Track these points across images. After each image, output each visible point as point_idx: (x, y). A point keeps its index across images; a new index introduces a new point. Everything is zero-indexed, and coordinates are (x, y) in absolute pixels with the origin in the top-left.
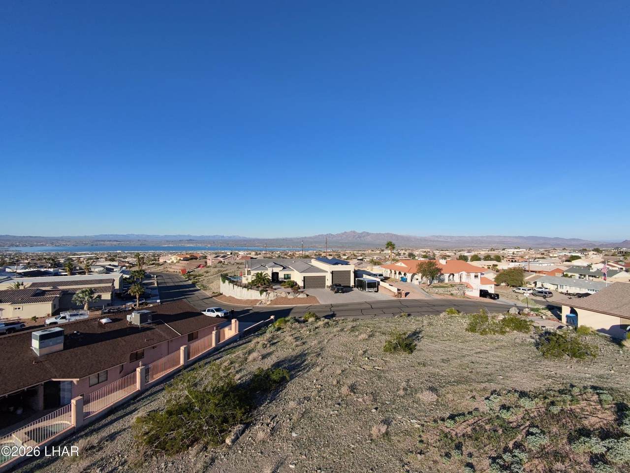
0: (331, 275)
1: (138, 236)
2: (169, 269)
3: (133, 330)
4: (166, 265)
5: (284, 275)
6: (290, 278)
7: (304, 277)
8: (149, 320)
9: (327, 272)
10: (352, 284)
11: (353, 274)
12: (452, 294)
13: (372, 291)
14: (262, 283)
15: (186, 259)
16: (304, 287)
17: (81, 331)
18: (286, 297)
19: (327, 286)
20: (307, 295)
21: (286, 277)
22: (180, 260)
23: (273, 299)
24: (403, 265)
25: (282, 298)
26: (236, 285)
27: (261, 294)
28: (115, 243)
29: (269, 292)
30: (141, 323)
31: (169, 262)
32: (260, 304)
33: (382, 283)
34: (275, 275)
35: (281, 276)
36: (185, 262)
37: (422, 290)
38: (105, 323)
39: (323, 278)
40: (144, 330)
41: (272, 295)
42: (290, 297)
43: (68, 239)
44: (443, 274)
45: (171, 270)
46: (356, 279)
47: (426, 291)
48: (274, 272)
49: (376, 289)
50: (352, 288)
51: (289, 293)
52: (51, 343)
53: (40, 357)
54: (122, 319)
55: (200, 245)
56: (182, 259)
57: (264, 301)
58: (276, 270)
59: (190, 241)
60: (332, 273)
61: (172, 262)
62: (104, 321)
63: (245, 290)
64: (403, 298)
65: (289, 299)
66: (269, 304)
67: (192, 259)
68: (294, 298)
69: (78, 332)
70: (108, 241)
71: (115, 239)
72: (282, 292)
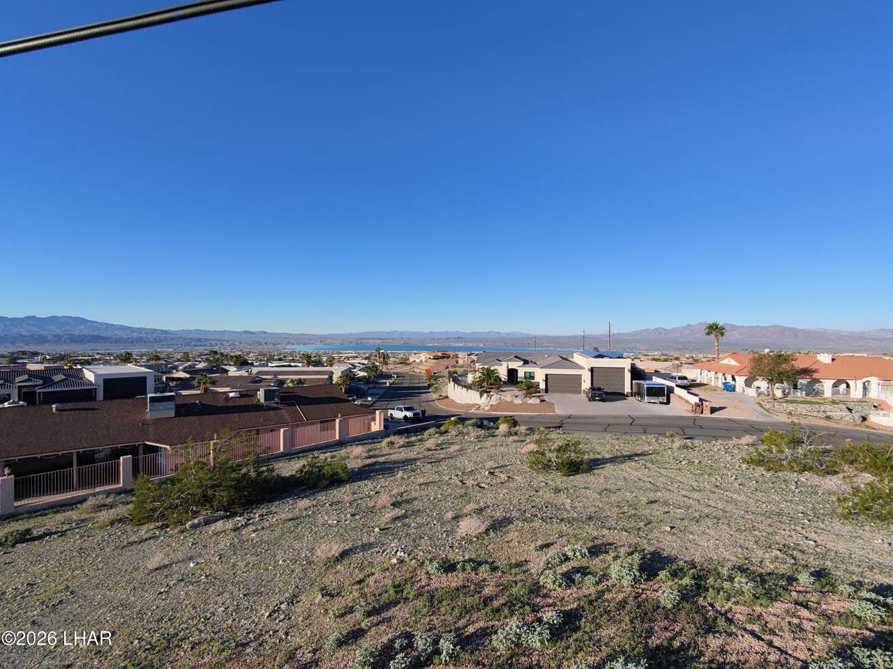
0: (590, 373)
1: (401, 333)
2: (415, 370)
3: (258, 408)
4: (414, 365)
5: (525, 373)
6: (533, 378)
7: (547, 375)
8: (276, 399)
9: (584, 369)
10: (627, 389)
11: (630, 374)
12: (828, 418)
13: (656, 401)
14: (488, 383)
15: (436, 358)
16: (546, 390)
17: (203, 402)
18: (511, 402)
19: (584, 391)
20: (542, 401)
21: (528, 375)
22: (430, 358)
23: (494, 403)
24: (733, 363)
25: (507, 402)
26: (457, 384)
27: (481, 396)
28: (378, 341)
29: (492, 393)
30: (265, 401)
31: (418, 361)
32: (477, 409)
33: (678, 391)
34: (512, 373)
35: (521, 374)
36: (433, 361)
37: (757, 405)
38: (232, 397)
39: (578, 378)
40: (269, 409)
41: (495, 398)
42: (517, 401)
43: (333, 337)
44: (818, 381)
45: (417, 371)
46: (634, 382)
47: (767, 407)
48: (510, 368)
49: (664, 399)
50: (627, 396)
51: (517, 397)
52: (161, 408)
53: (150, 420)
54: (253, 396)
55: (471, 345)
56: (432, 357)
57: (482, 406)
58: (513, 365)
59: (459, 339)
60: (592, 370)
61: (421, 361)
62: (231, 395)
63: (465, 389)
64: (707, 414)
65: (515, 405)
66: (488, 410)
67: (443, 357)
68: (522, 404)
69: (200, 402)
70: (372, 339)
71: (378, 337)
72: (511, 396)
